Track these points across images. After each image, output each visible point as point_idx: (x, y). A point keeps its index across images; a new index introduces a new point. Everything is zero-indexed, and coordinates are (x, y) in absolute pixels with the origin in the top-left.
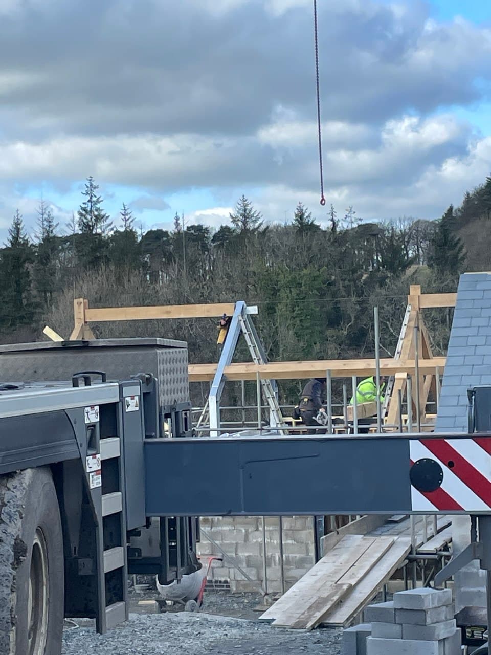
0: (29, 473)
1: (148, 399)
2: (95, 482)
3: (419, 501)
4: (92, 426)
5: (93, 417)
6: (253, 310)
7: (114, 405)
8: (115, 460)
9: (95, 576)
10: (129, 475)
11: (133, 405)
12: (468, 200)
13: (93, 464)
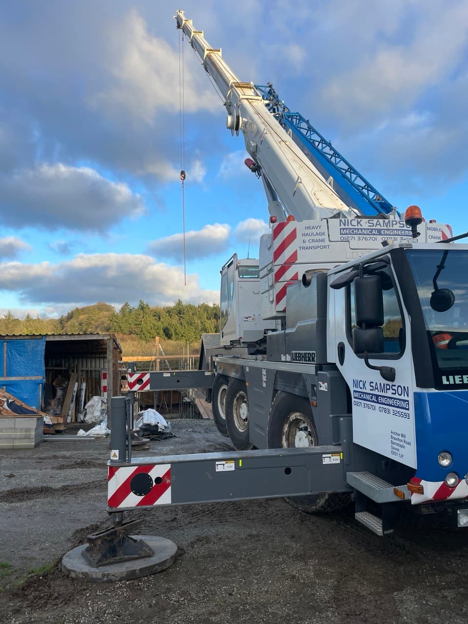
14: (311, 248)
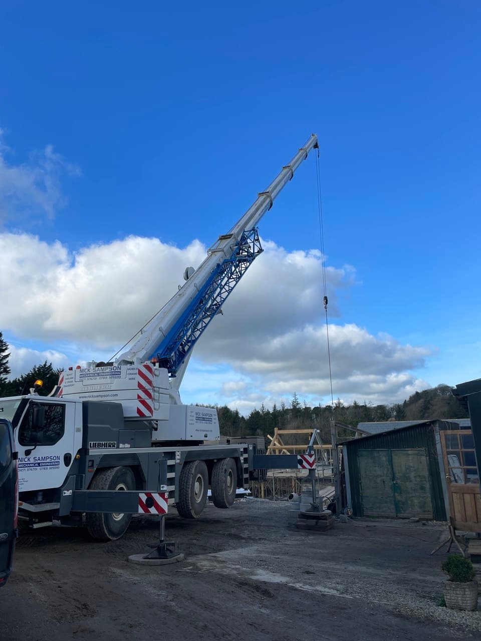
0: (228, 459)
1: (254, 448)
2: (242, 461)
3: (299, 466)
4: (242, 452)
5: (242, 450)
6: (318, 431)
7: (246, 448)
8: (247, 458)
9: (242, 479)
10: (250, 460)
11: (251, 448)
12: (411, 398)
13: (242, 458)
14: (69, 386)
